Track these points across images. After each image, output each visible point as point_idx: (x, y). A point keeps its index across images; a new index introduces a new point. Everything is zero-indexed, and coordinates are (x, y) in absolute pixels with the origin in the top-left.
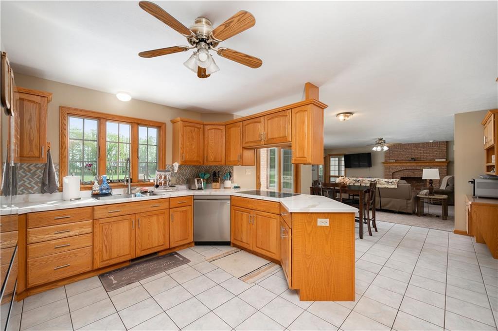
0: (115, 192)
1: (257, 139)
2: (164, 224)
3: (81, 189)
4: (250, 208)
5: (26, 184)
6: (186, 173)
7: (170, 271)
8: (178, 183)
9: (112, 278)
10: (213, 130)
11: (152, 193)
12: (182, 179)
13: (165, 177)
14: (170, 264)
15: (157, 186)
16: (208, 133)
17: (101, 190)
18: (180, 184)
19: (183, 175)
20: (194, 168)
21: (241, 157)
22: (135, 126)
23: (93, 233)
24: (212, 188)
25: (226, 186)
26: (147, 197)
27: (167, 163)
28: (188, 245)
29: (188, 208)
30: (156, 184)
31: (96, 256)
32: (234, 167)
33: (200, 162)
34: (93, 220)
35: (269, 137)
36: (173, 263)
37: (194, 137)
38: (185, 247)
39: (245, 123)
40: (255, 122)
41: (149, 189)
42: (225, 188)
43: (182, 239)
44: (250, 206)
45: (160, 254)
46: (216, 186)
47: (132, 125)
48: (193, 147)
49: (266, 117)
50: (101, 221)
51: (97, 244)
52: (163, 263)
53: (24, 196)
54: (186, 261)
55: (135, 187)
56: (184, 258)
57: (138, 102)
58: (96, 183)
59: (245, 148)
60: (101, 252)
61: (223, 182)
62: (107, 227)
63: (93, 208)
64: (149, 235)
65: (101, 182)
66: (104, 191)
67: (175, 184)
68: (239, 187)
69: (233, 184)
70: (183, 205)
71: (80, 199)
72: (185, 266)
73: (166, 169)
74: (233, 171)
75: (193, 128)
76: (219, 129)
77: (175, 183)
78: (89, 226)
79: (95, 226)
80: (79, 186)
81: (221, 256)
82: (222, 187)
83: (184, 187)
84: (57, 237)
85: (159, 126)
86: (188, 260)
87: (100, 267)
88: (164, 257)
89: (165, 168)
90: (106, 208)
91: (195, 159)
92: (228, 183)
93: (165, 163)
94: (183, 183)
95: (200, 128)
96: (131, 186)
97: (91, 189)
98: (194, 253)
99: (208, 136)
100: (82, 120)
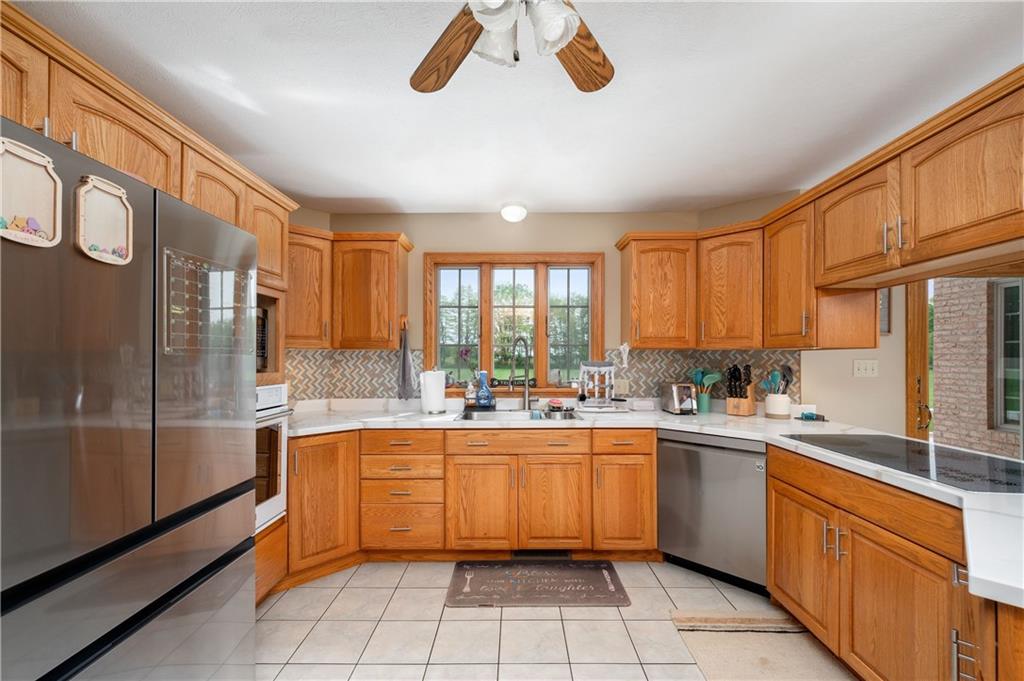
0: (501, 403)
1: (870, 248)
2: (580, 489)
3: (448, 395)
4: (830, 499)
5: (386, 382)
6: (657, 371)
7: (570, 612)
8: (634, 394)
9: (469, 577)
10: (724, 250)
11: (569, 414)
12: (645, 383)
13: (602, 378)
14: (581, 591)
15: (582, 398)
16: (710, 259)
17: (478, 398)
18: (639, 396)
19: (648, 375)
20: (678, 356)
21: (811, 320)
22: (541, 268)
23: (444, 478)
24: (725, 413)
25: (771, 411)
26: (558, 421)
27: (608, 345)
28: (644, 556)
29: (641, 459)
30: (580, 392)
31: (449, 525)
32: (804, 354)
33: (687, 342)
34: (445, 455)
35: (924, 232)
36: (588, 592)
37: (669, 277)
38: (636, 557)
39: (825, 203)
40: (861, 191)
41: (567, 402)
42: (768, 416)
43: (623, 536)
44: (828, 492)
45: (575, 557)
46: (737, 407)
47: (535, 269)
48: (668, 301)
49: (907, 156)
50: (458, 460)
51: (450, 501)
52: (570, 580)
53: (383, 400)
54: (620, 598)
55: (536, 398)
56: (620, 588)
57: (545, 218)
58: (471, 387)
59: (825, 290)
60: (458, 517)
61: (761, 396)
62: (466, 472)
63: (444, 433)
64: (544, 508)
65: (478, 385)
66: (482, 402)
67: (627, 396)
68: (820, 418)
69: (797, 406)
70: (626, 449)
71: (444, 412)
72: (610, 612)
73: (607, 360)
74: (799, 365)
75: (666, 254)
76: (742, 244)
77: (627, 392)
78: (439, 466)
79: (449, 467)
80: (442, 390)
81: (724, 626)
82: (760, 412)
83: (650, 403)
84: (394, 476)
85: (591, 262)
86: (626, 596)
87: (457, 548)
88: (580, 565)
89: (603, 358)
90: (465, 435)
91: (672, 332)
92: (778, 403)
93: (603, 346)
94: (648, 394)
95: (688, 250)
96: (530, 394)
97: (463, 395)
98: (653, 582)
99: (710, 269)
100: (457, 271)
